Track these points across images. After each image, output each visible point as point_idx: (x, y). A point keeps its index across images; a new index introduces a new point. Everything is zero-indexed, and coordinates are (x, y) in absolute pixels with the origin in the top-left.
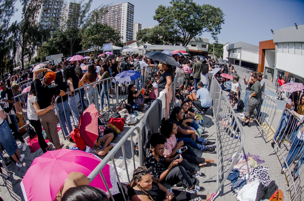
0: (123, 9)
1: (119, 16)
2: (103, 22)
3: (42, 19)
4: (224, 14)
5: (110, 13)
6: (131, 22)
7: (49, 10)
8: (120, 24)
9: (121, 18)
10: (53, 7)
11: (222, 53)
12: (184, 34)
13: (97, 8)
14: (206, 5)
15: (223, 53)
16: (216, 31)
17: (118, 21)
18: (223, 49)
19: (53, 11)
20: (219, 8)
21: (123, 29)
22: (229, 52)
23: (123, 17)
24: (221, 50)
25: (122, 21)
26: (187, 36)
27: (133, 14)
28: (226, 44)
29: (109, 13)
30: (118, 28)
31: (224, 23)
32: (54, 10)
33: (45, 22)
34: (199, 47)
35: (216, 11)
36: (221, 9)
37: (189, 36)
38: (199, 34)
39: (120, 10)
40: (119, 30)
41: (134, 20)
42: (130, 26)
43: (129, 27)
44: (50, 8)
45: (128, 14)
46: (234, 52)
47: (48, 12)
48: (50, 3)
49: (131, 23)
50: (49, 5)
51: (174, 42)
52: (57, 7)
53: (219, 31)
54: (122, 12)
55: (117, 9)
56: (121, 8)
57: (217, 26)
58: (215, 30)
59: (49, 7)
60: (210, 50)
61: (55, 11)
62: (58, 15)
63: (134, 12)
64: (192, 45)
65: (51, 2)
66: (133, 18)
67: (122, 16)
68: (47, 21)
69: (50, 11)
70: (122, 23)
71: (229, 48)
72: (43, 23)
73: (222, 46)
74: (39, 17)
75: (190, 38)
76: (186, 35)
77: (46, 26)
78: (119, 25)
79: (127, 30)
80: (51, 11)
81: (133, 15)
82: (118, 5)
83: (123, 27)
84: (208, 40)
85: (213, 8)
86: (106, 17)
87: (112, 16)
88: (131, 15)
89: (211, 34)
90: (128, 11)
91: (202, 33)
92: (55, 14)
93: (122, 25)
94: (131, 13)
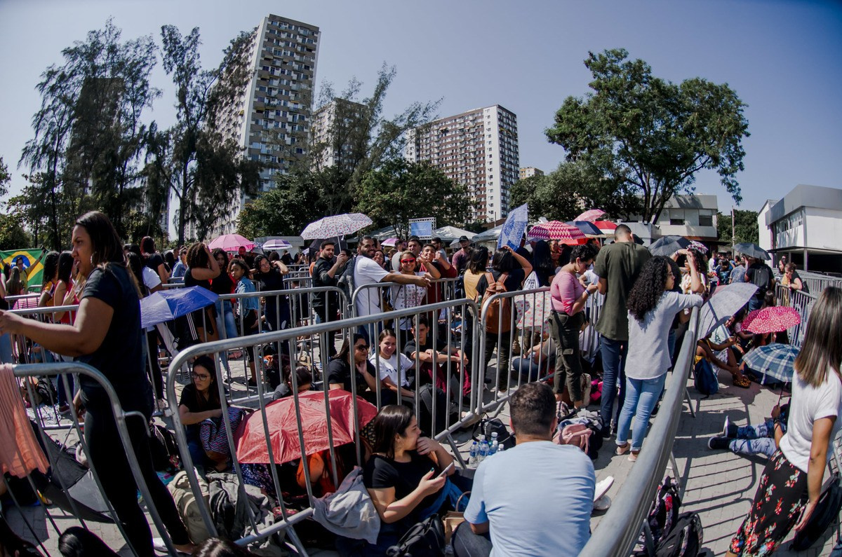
0: (486, 127)
1: (477, 146)
2: (436, 162)
3: (252, 135)
4: (742, 103)
5: (452, 137)
6: (511, 163)
7: (272, 111)
8: (484, 169)
9: (484, 151)
10: (282, 105)
11: (756, 238)
12: (643, 187)
13: (401, 116)
14: (691, 82)
15: (758, 238)
16: (732, 162)
17: (477, 159)
18: (758, 227)
19: (284, 115)
20: (726, 85)
21: (491, 183)
22: (772, 230)
23: (490, 149)
24: (754, 230)
25: (487, 159)
26: (653, 193)
27: (517, 140)
28: (763, 208)
29: (449, 137)
30: (478, 179)
31: (748, 135)
32: (288, 113)
33: (264, 143)
34: (692, 225)
35: (720, 99)
36: (731, 88)
37: (660, 191)
38: (686, 179)
39: (479, 128)
40: (481, 185)
41: (520, 157)
42: (511, 176)
43: (507, 179)
44: (275, 106)
45: (501, 139)
46: (785, 228)
47: (270, 117)
48: (274, 93)
49: (513, 167)
50: (271, 98)
51: (622, 214)
52: (296, 106)
53: (738, 162)
54: (486, 133)
55: (471, 124)
56: (480, 121)
57: (732, 148)
58: (727, 162)
59: (272, 103)
60: (724, 234)
61: (290, 118)
62: (301, 128)
63: (518, 135)
64: (674, 222)
65: (275, 89)
66: (517, 153)
67: (487, 146)
68: (267, 140)
69: (274, 113)
70: (488, 166)
71: (773, 217)
72: (257, 146)
73: (754, 217)
74: (244, 125)
75: (664, 199)
76: (649, 186)
77: (267, 155)
78: (480, 172)
79: (503, 187)
80: (278, 114)
81: (515, 142)
82: (472, 114)
83: (491, 177)
84: (714, 198)
85: (711, 87)
86: (444, 148)
87: (458, 144)
88: (509, 143)
89: (719, 174)
90: (501, 132)
91: (695, 174)
92: (292, 124)
93: (488, 173)
94: (510, 137)
